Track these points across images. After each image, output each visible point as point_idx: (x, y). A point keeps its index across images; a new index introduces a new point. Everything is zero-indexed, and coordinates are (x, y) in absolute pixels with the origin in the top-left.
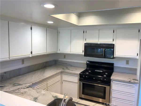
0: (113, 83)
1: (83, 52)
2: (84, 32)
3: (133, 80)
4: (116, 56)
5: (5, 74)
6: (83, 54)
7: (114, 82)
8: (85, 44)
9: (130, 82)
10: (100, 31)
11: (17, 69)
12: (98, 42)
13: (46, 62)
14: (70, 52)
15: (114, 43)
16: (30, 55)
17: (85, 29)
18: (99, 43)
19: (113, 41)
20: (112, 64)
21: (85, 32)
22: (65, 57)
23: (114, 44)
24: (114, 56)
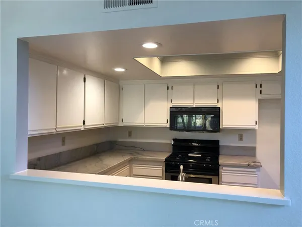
0: (223, 171)
1: (167, 122)
2: (168, 87)
3: (253, 162)
4: (223, 126)
5: (38, 162)
6: (168, 125)
7: (224, 168)
8: (170, 108)
9: (249, 166)
10: (196, 86)
11: (55, 154)
12: (192, 105)
13: (97, 145)
14: (144, 123)
15: (219, 105)
16: (81, 126)
17: (171, 84)
18: (194, 106)
19: (218, 102)
20: (217, 142)
21: (170, 88)
22: (130, 135)
23: (220, 108)
24: (221, 128)
